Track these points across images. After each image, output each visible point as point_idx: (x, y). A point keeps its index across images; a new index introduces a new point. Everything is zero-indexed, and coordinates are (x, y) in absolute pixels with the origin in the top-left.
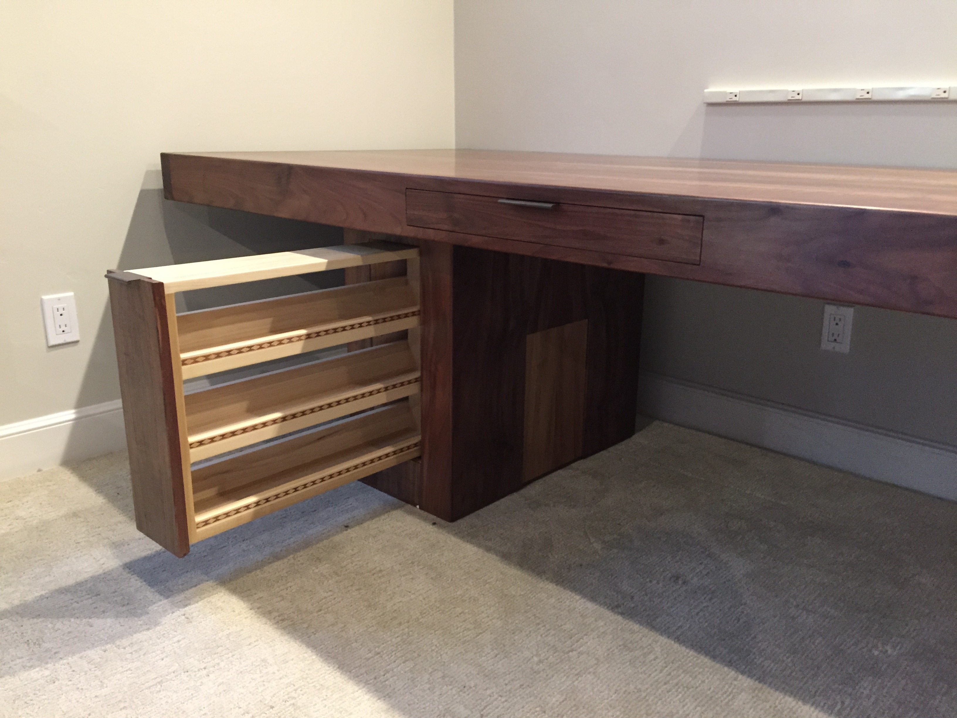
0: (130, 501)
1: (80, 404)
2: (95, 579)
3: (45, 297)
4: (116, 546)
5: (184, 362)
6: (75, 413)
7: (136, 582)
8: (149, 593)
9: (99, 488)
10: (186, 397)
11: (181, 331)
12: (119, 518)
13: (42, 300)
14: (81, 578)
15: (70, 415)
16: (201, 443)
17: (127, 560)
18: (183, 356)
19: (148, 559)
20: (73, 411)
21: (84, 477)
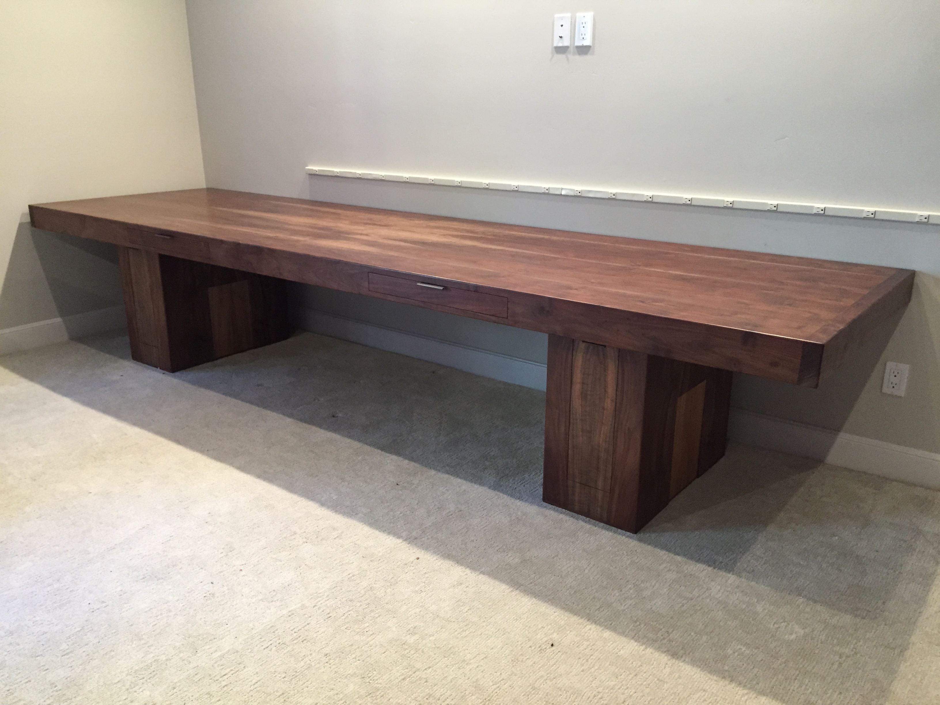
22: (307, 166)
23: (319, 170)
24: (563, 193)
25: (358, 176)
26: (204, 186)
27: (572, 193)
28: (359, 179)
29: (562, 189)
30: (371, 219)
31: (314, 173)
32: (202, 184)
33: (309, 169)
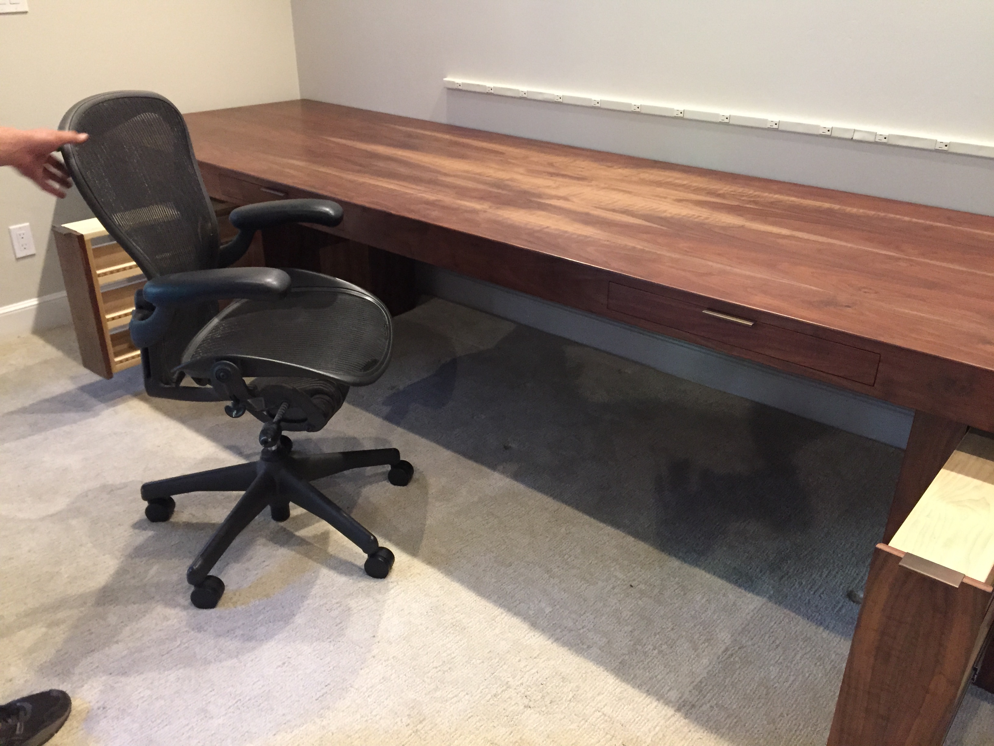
0: (78, 354)
1: (40, 294)
2: (62, 395)
3: (12, 227)
4: (73, 378)
5: (99, 275)
6: (38, 300)
7: (86, 396)
8: (93, 401)
9: (59, 346)
10: (102, 293)
11: (96, 257)
12: (74, 363)
13: (9, 229)
14: (54, 395)
15: (33, 302)
16: (113, 319)
17: (80, 385)
18: (99, 272)
19: (92, 385)
20: (36, 299)
21: (49, 341)
22: (445, 77)
23: (464, 84)
24: (856, 137)
25: (521, 95)
26: (299, 98)
27: (871, 139)
28: (524, 100)
29: (855, 131)
30: (551, 165)
31: (455, 87)
32: (295, 94)
33: (449, 82)
